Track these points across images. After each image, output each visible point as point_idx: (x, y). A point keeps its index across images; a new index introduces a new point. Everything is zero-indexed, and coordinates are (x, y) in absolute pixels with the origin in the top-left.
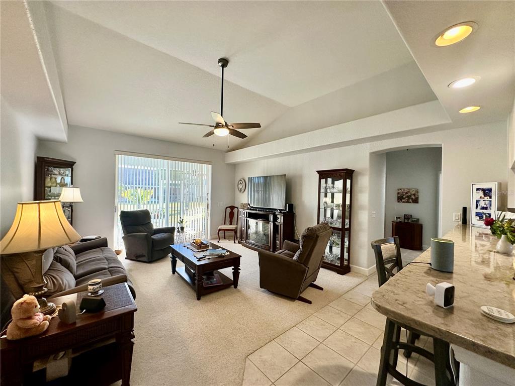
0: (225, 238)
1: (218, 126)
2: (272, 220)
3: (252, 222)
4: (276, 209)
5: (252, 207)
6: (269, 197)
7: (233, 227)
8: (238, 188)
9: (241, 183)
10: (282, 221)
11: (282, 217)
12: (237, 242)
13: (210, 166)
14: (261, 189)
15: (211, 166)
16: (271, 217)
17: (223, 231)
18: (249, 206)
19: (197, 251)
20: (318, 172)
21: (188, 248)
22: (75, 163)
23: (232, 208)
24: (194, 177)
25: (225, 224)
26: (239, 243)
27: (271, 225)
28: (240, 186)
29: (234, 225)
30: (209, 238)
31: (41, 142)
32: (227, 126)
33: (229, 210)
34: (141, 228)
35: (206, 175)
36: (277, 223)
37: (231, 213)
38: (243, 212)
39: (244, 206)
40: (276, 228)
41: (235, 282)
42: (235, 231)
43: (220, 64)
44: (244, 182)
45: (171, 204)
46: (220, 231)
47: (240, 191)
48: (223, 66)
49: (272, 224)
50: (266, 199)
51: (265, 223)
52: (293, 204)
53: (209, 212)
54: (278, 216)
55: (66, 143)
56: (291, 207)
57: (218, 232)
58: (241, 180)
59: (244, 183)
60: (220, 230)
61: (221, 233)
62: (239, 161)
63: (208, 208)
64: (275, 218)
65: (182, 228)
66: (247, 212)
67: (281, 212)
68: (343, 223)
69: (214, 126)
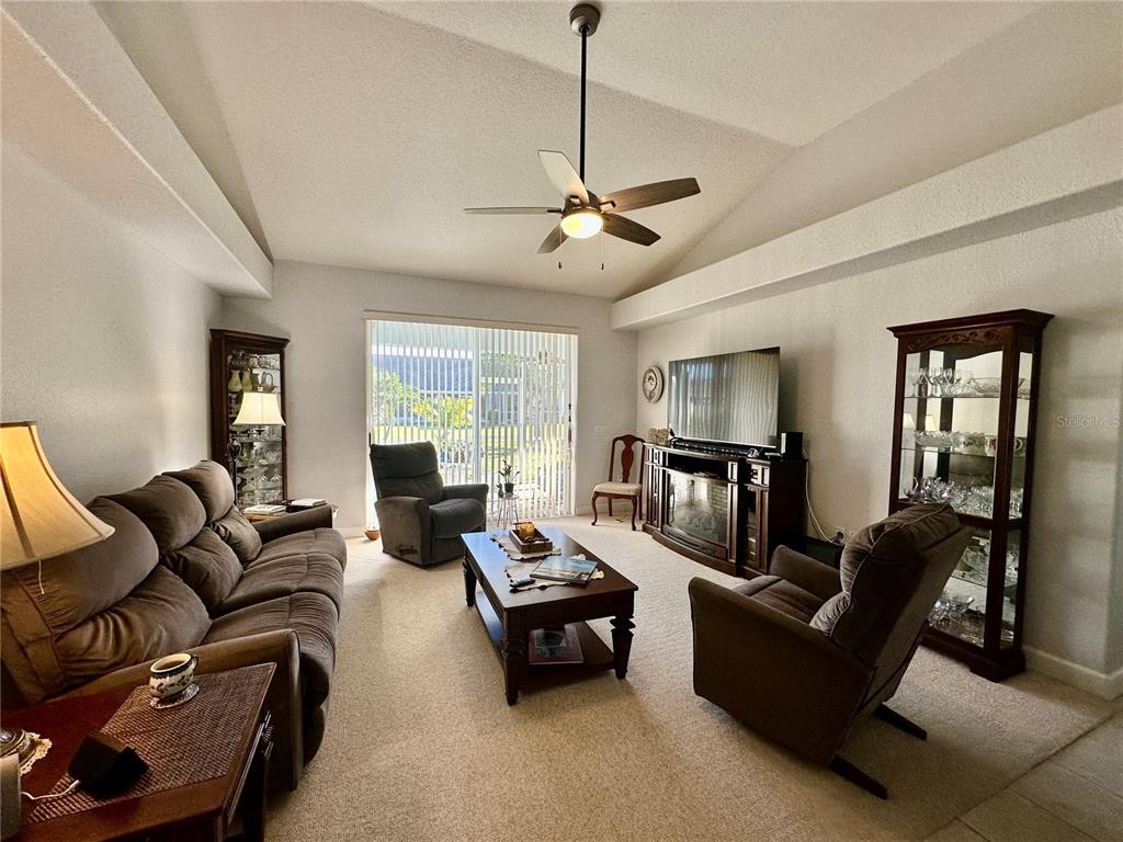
0: (611, 515)
1: (572, 206)
2: (735, 477)
3: (679, 479)
4: (747, 448)
5: (681, 440)
6: (728, 415)
7: (629, 488)
8: (645, 391)
9: (650, 378)
10: (767, 481)
11: (767, 472)
12: (639, 526)
13: (574, 338)
14: (706, 393)
15: (576, 336)
16: (733, 470)
17: (606, 499)
18: (670, 437)
19: (520, 556)
20: (896, 330)
21: (500, 546)
22: (287, 341)
23: (630, 440)
24: (543, 367)
25: (610, 480)
26: (645, 529)
27: (732, 492)
28: (650, 386)
29: (634, 483)
30: (573, 512)
31: (224, 300)
32: (594, 203)
33: (621, 446)
34: (413, 485)
35: (564, 362)
36: (750, 488)
37: (627, 452)
38: (656, 451)
39: (657, 437)
40: (746, 499)
41: (618, 659)
42: (635, 499)
43: (576, 26)
44: (659, 375)
45: (484, 431)
46: (599, 499)
47: (650, 398)
48: (585, 31)
49: (736, 488)
50: (720, 421)
51: (716, 484)
52: (801, 434)
53: (573, 450)
54: (754, 467)
55: (268, 300)
56: (796, 441)
57: (594, 500)
58: (651, 371)
59: (659, 379)
60: (597, 494)
61: (602, 503)
62: (645, 319)
63: (570, 440)
64: (746, 474)
65: (509, 487)
66: (664, 453)
67: (762, 457)
68: (1001, 503)
69: (559, 211)
